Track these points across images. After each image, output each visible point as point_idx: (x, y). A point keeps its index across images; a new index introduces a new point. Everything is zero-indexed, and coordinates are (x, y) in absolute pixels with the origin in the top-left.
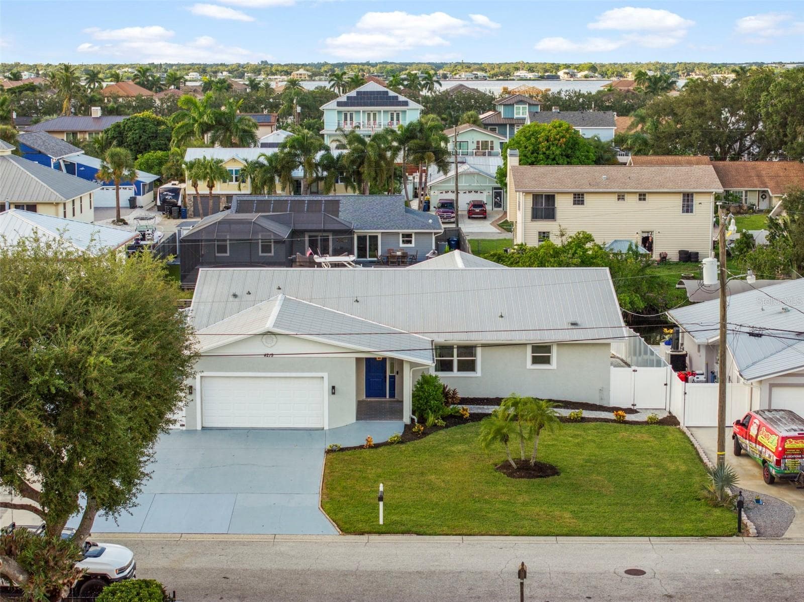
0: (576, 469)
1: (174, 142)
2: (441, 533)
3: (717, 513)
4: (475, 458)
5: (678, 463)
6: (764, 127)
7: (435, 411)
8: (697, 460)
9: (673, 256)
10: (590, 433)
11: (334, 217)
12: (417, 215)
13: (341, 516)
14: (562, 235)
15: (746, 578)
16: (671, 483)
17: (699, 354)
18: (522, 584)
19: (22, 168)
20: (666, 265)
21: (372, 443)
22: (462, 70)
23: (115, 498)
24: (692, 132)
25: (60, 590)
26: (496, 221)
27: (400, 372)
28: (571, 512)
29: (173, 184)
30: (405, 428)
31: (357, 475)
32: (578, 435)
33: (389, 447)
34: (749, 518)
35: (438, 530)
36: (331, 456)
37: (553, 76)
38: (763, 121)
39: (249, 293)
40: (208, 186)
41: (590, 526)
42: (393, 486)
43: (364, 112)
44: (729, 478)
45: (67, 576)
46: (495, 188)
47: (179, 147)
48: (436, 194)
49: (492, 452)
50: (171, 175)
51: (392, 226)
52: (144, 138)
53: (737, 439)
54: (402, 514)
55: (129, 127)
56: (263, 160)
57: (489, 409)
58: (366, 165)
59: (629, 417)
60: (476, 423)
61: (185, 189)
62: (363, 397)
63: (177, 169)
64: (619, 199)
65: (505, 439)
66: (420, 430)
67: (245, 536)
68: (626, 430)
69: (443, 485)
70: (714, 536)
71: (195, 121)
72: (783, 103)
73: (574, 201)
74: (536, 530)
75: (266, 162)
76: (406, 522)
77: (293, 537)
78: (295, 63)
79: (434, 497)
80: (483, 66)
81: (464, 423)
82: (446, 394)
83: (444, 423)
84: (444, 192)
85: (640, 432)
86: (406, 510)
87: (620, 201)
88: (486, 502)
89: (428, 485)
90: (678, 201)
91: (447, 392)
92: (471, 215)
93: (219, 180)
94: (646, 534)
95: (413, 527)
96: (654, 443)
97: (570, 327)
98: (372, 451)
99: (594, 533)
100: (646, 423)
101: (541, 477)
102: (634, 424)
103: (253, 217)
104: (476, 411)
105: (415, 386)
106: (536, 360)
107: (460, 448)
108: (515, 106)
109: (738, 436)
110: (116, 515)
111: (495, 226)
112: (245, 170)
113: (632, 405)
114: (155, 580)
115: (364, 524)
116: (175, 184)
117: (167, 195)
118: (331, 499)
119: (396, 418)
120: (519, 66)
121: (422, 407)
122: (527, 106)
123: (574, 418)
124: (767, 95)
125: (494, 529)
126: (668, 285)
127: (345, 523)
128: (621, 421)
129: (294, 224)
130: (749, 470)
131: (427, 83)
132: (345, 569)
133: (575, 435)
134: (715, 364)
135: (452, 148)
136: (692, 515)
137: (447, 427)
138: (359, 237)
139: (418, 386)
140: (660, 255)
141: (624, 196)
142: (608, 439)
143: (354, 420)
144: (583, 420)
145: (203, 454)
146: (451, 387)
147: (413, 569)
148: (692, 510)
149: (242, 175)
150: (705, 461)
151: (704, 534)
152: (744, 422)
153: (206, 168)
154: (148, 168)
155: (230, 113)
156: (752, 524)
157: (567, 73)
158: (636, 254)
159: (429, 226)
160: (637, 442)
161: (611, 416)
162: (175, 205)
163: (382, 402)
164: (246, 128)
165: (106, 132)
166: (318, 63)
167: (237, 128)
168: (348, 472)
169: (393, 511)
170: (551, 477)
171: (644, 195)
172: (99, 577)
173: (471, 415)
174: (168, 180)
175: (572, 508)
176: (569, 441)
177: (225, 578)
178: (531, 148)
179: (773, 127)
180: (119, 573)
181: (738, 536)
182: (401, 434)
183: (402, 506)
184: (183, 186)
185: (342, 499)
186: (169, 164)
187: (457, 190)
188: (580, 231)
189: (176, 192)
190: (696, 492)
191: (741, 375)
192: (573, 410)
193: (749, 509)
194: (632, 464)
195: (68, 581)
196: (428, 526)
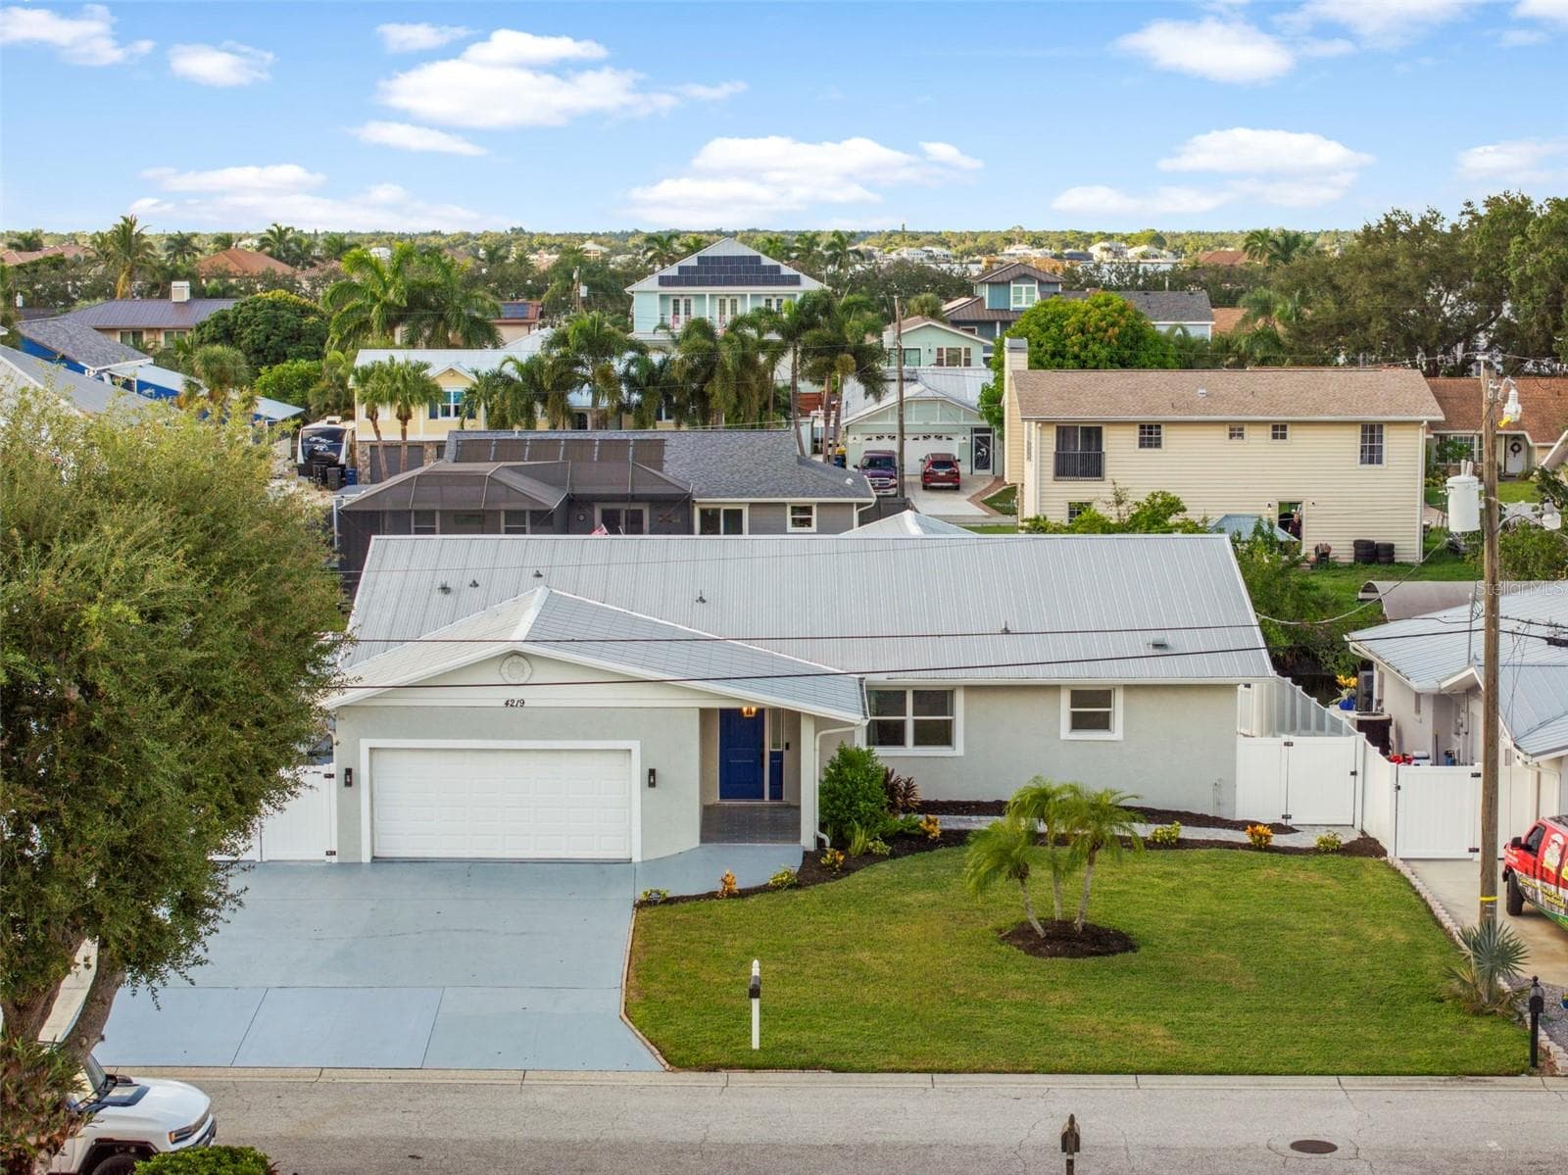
0: (1172, 940)
1: (332, 342)
2: (885, 1067)
3: (1482, 1027)
4: (955, 918)
5: (1389, 929)
6: (1515, 311)
7: (868, 824)
8: (1430, 924)
9: (1343, 552)
10: (1199, 869)
11: (655, 472)
12: (822, 470)
13: (668, 1032)
14: (1119, 502)
15: (1558, 1159)
16: (1378, 966)
17: (1418, 718)
18: (1070, 1163)
19: (19, 371)
20: (1328, 569)
21: (736, 888)
22: (903, 244)
23: (154, 944)
24: (1370, 320)
25: (30, 1161)
26: (980, 494)
27: (794, 744)
28: (1166, 1025)
29: (329, 423)
30: (804, 858)
31: (703, 950)
32: (1172, 874)
33: (770, 895)
34: (1551, 1037)
35: (879, 1062)
36: (646, 913)
37: (1079, 254)
38: (1512, 299)
39: (475, 584)
40: (399, 417)
41: (1209, 1054)
42: (780, 973)
43: (712, 296)
44: (1506, 953)
45: (45, 1128)
46: (977, 430)
47: (343, 352)
48: (858, 442)
49: (991, 905)
50: (327, 405)
51: (773, 490)
52: (274, 339)
53: (1515, 878)
54: (801, 1029)
55: (245, 319)
56: (509, 370)
57: (981, 823)
58: (717, 379)
59: (1277, 840)
60: (956, 850)
61: (353, 432)
62: (715, 798)
63: (338, 395)
64: (1231, 436)
65: (1021, 873)
66: (836, 861)
67: (460, 1074)
68: (1275, 865)
69: (887, 969)
70: (1480, 1075)
71: (375, 299)
72: (1555, 256)
73: (1142, 440)
74: (1091, 1061)
75: (516, 375)
76: (809, 1046)
77: (562, 1076)
78: (577, 231)
79: (869, 994)
80: (943, 236)
81: (930, 849)
82: (891, 789)
83: (887, 849)
84: (874, 438)
85: (1302, 868)
86: (810, 1020)
87: (1235, 441)
88: (983, 1005)
89: (857, 970)
90: (1353, 439)
91: (893, 785)
92: (929, 483)
93: (420, 403)
94: (1330, 1070)
95: (824, 1055)
96: (1333, 888)
97: (1152, 651)
98: (736, 903)
99: (1219, 1066)
100: (1316, 851)
101: (1098, 954)
102: (1291, 854)
103: (488, 468)
104: (954, 827)
105: (826, 771)
106: (1079, 722)
107: (922, 897)
108: (1012, 286)
109: (1516, 871)
110: (156, 983)
111: (977, 505)
112: (475, 392)
113: (1283, 817)
114: (252, 1149)
115: (719, 1048)
116: (334, 423)
117: (317, 442)
118: (647, 998)
119: (785, 839)
120: (1014, 236)
121: (842, 815)
122: (1036, 286)
123: (1163, 839)
124: (1522, 243)
125: (1002, 1060)
126: (1336, 603)
127: (678, 1047)
128: (1261, 846)
129: (572, 485)
130: (1543, 944)
131: (837, 255)
132: (674, 1138)
133: (1165, 873)
134: (1454, 737)
135: (892, 340)
136: (1427, 1031)
137: (893, 855)
138: (703, 512)
139: (833, 771)
140: (1317, 549)
141: (1242, 429)
142: (1236, 882)
143: (697, 843)
144: (1182, 844)
145: (373, 910)
146: (901, 774)
147: (826, 1140)
148: (1429, 1020)
149: (469, 402)
150: (1446, 925)
151: (1459, 1070)
152: (1530, 842)
153: (394, 381)
154: (282, 394)
155: (445, 284)
156: (1561, 1049)
157: (1108, 250)
158: (1271, 542)
159: (847, 492)
160: (1298, 886)
161: (1243, 837)
162: (334, 463)
163: (754, 807)
164: (478, 315)
165: (200, 328)
166: (622, 233)
167: (459, 315)
168: (684, 945)
169: (781, 1023)
170: (1119, 955)
171: (1284, 428)
172: (133, 1150)
173: (944, 833)
174: (320, 415)
175: (1166, 1016)
176: (1153, 886)
177: (412, 1157)
178: (1049, 346)
179: (1534, 308)
180: (177, 1141)
181: (1531, 1074)
182: (797, 870)
183: (799, 1013)
184: (349, 425)
185: (670, 998)
186: (323, 384)
187: (902, 434)
188: (1156, 491)
189: (335, 436)
190: (1433, 985)
191: (1518, 748)
192: (1159, 826)
193: (1550, 1020)
194: (1292, 929)
195: (50, 1140)
196: (858, 1053)
